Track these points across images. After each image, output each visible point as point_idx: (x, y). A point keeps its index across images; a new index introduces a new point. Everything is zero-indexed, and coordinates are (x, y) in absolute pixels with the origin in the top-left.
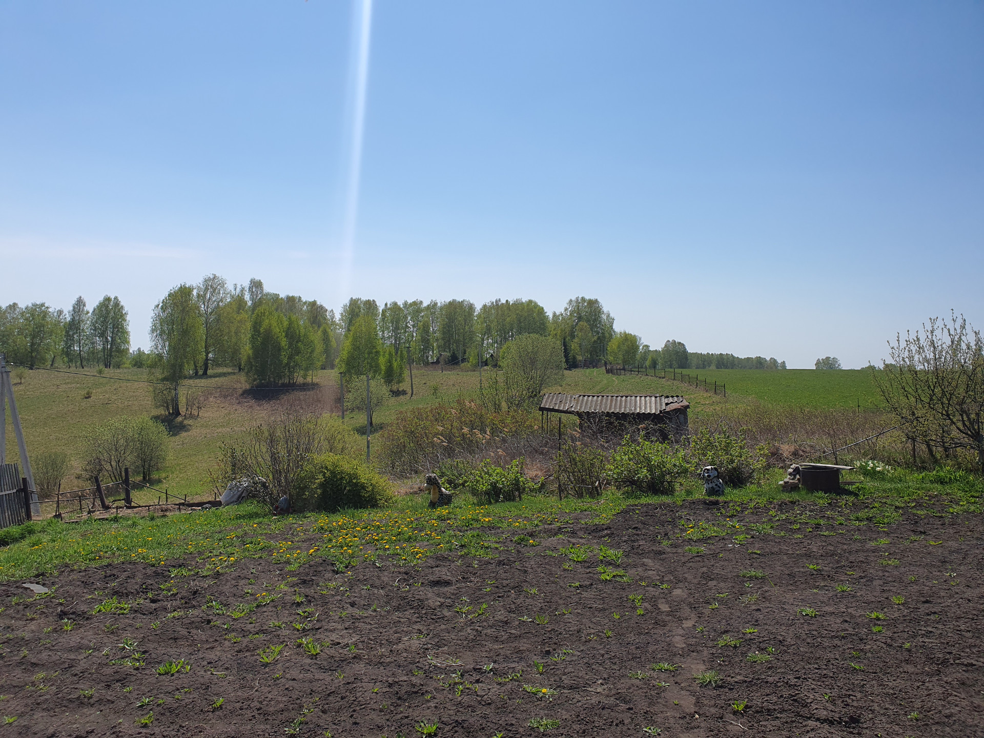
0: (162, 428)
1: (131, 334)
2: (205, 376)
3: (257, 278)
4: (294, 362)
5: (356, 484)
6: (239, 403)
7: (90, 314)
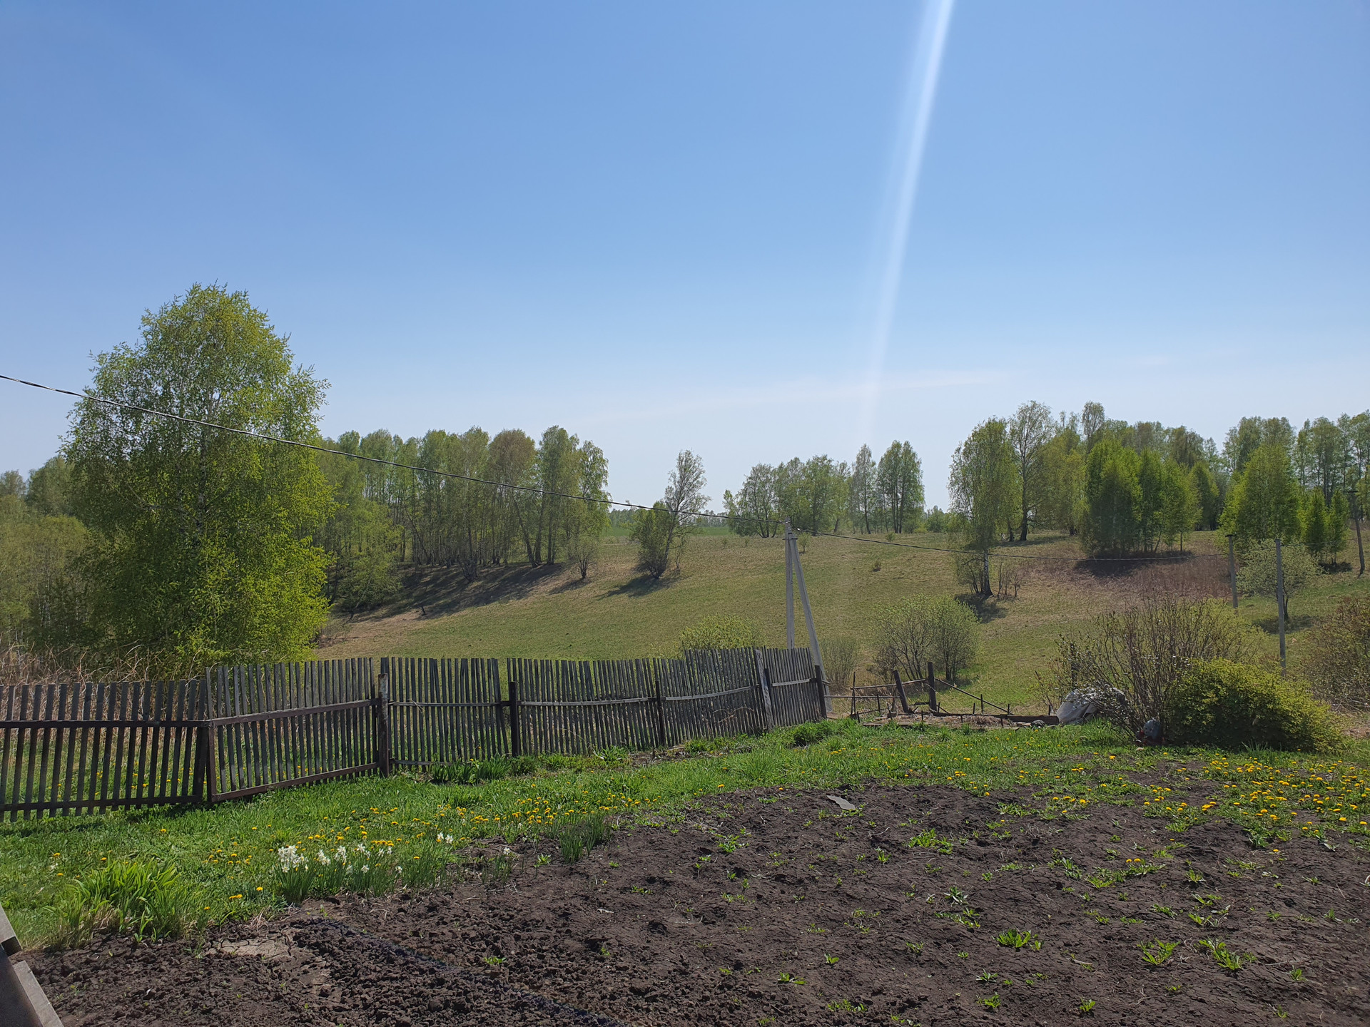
0: (969, 612)
1: (925, 489)
2: (1023, 542)
3: (1095, 401)
4: (1153, 520)
5: (1273, 712)
6: (1072, 580)
7: (877, 466)
